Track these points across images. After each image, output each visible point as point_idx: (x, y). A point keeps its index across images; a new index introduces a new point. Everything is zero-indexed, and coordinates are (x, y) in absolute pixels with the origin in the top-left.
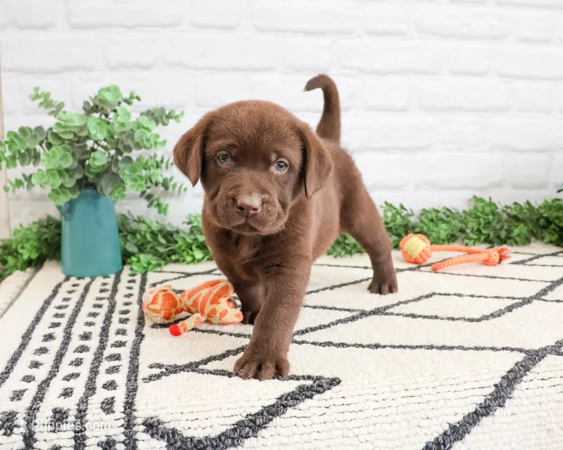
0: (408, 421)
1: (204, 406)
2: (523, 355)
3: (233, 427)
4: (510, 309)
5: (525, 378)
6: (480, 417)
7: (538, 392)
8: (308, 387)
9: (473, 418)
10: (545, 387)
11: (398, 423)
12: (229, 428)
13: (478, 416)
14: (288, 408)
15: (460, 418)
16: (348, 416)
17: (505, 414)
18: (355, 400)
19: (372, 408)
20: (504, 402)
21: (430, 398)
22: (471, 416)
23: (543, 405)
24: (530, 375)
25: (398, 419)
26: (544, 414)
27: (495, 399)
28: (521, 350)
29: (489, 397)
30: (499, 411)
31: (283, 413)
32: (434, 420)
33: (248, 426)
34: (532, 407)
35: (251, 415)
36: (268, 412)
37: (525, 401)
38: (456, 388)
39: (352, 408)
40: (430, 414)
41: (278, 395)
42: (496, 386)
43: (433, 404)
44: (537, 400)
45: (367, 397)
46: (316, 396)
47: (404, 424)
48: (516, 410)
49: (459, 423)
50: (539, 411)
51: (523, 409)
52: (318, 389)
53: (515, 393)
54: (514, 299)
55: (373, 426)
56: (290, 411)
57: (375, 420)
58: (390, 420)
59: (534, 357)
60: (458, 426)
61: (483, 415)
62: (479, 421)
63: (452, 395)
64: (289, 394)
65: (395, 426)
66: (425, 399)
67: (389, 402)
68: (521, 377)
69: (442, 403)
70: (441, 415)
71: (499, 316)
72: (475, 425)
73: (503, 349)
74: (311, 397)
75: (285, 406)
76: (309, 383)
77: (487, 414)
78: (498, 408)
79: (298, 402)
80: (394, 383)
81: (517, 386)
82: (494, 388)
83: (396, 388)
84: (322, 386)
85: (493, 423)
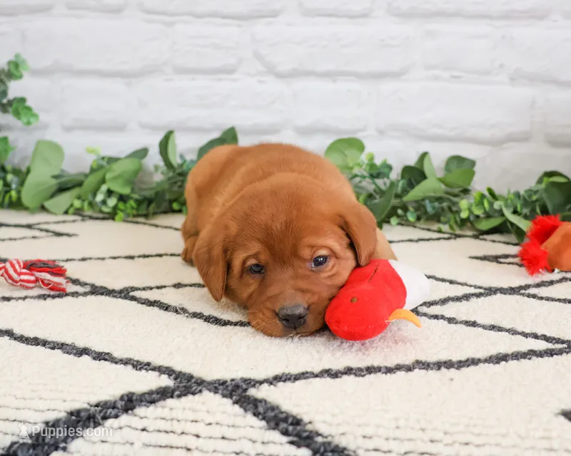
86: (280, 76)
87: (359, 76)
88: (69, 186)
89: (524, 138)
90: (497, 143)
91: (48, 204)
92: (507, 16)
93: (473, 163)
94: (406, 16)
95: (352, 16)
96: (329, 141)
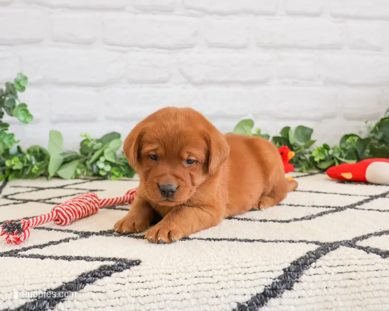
0: (197, 298)
1: (8, 281)
2: (318, 246)
3: (33, 300)
4: (321, 214)
5: (313, 264)
6: (268, 298)
7: (326, 277)
8: (109, 267)
9: (261, 298)
10: (333, 273)
11: (188, 300)
12: (29, 301)
13: (266, 296)
14: (87, 284)
15: (248, 298)
16: (142, 292)
17: (292, 297)
18: (150, 278)
19: (165, 285)
20: (292, 285)
21: (221, 278)
22: (259, 296)
23: (330, 289)
24: (319, 262)
25: (188, 296)
26: (332, 298)
27: (283, 282)
28: (316, 243)
29: (278, 280)
30: (286, 293)
31: (82, 288)
32: (223, 299)
33: (46, 299)
34: (319, 291)
35: (51, 290)
36: (66, 287)
37: (312, 285)
38: (246, 270)
39: (146, 285)
40: (219, 293)
41: (80, 273)
42: (284, 270)
43: (222, 284)
44: (324, 285)
45: (162, 276)
46: (114, 275)
47: (194, 301)
48: (303, 293)
49: (247, 302)
50: (326, 295)
51: (311, 293)
52: (119, 268)
53: (303, 278)
54: (329, 207)
55: (163, 302)
56: (88, 287)
57: (165, 296)
58: (179, 297)
59: (326, 248)
60: (246, 305)
61: (270, 297)
62: (267, 302)
63: (241, 277)
64: (90, 272)
65: (185, 303)
66: (216, 278)
67: (181, 281)
68: (311, 263)
69: (232, 283)
70: (230, 295)
71: (310, 219)
72: (263, 305)
73: (300, 241)
74: (109, 275)
75: (84, 283)
76: (111, 263)
77: (274, 296)
78: (286, 290)
79: (97, 278)
80: (188, 265)
81: (306, 272)
82: (282, 273)
83: (189, 269)
84: (122, 266)
85: (280, 304)
86: (195, 84)
87: (242, 83)
88: (69, 160)
89: (332, 116)
90: (319, 120)
91: (60, 173)
92: (322, 47)
93: (312, 130)
94: (266, 47)
95: (237, 48)
96: (235, 123)
